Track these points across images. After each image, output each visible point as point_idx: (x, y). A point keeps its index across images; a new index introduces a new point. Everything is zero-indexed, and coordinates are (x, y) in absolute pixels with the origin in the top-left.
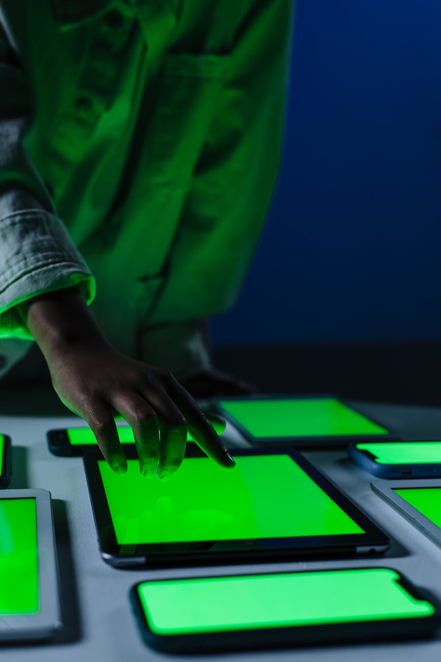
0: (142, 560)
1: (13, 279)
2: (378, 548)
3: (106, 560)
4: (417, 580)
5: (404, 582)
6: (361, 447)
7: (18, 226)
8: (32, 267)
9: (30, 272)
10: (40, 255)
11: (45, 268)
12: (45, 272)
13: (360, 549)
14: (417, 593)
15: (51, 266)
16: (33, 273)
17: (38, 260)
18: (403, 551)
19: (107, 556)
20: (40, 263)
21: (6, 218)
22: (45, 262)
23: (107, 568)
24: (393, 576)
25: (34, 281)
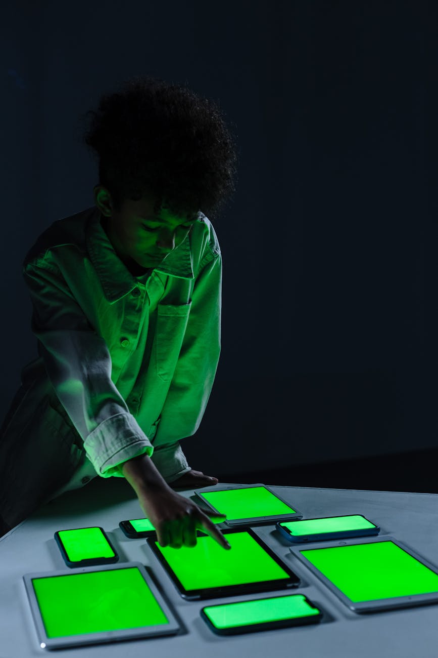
0: (198, 597)
1: (116, 452)
2: (296, 584)
3: (183, 598)
4: (312, 599)
5: (307, 601)
6: (283, 524)
7: (115, 424)
8: (125, 445)
9: (124, 448)
10: (128, 439)
11: (131, 445)
12: (132, 447)
13: (289, 585)
14: (312, 604)
15: (134, 444)
16: (126, 448)
17: (127, 442)
18: (306, 585)
19: (183, 596)
20: (129, 443)
21: (109, 420)
22: (131, 442)
23: (184, 601)
24: (302, 598)
25: (127, 452)
